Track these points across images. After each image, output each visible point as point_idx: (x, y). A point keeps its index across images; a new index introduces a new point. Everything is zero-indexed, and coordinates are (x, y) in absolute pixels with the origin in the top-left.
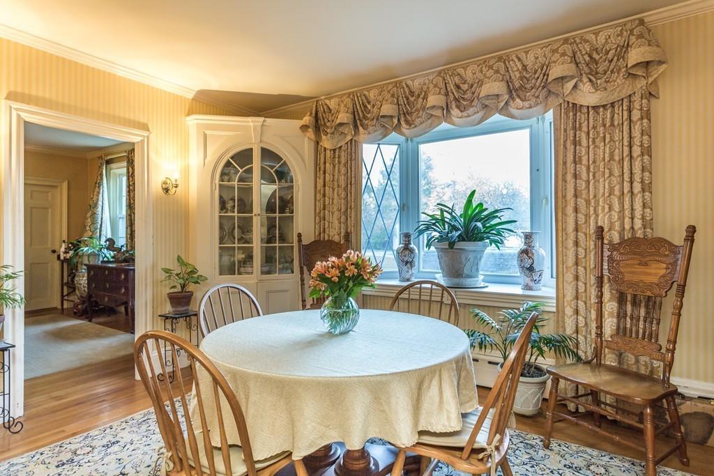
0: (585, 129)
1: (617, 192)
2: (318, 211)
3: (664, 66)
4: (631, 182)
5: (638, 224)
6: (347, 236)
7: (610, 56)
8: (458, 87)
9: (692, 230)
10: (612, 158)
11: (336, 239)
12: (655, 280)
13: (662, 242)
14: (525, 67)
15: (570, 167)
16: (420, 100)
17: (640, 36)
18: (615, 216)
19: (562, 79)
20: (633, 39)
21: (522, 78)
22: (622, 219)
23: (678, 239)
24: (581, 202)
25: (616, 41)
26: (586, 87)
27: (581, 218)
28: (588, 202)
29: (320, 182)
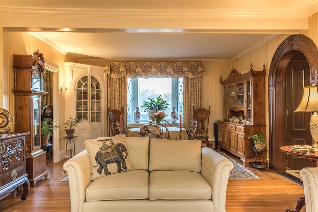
0: (189, 83)
1: (196, 98)
3: (204, 73)
4: (198, 96)
5: (200, 105)
6: (122, 108)
7: (195, 68)
8: (160, 67)
9: (210, 107)
10: (195, 91)
11: (118, 109)
12: (204, 117)
13: (205, 109)
14: (177, 66)
15: (187, 92)
16: (149, 69)
17: (200, 65)
18: (196, 103)
19: (185, 72)
20: (199, 65)
21: (176, 68)
22: (197, 104)
23: (208, 109)
24: (189, 100)
25: (196, 65)
26: (191, 74)
27: (189, 104)
28: (190, 100)
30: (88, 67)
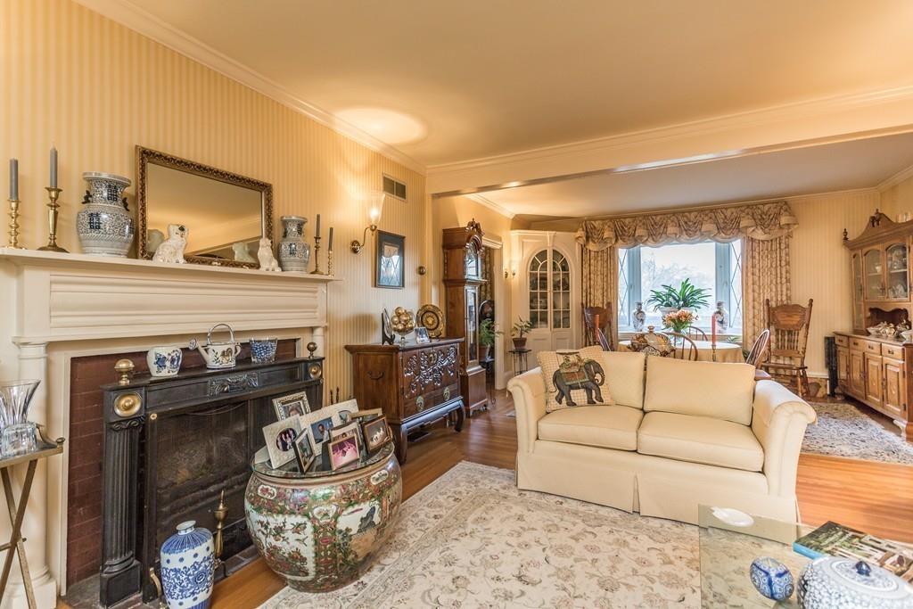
0: (757, 250)
1: (774, 282)
2: (584, 288)
3: (796, 226)
4: (781, 278)
5: (784, 298)
6: (609, 304)
7: (771, 217)
8: (686, 223)
9: (811, 301)
10: (771, 266)
11: (600, 305)
12: (795, 323)
13: (797, 306)
14: (726, 217)
15: (750, 269)
16: (662, 228)
17: (786, 210)
18: (773, 294)
19: (747, 227)
20: (782, 211)
21: (724, 223)
22: (776, 295)
23: (805, 304)
24: (756, 287)
25: (773, 211)
26: (760, 231)
27: (756, 295)
28: (759, 286)
29: (586, 272)
30: (548, 234)
